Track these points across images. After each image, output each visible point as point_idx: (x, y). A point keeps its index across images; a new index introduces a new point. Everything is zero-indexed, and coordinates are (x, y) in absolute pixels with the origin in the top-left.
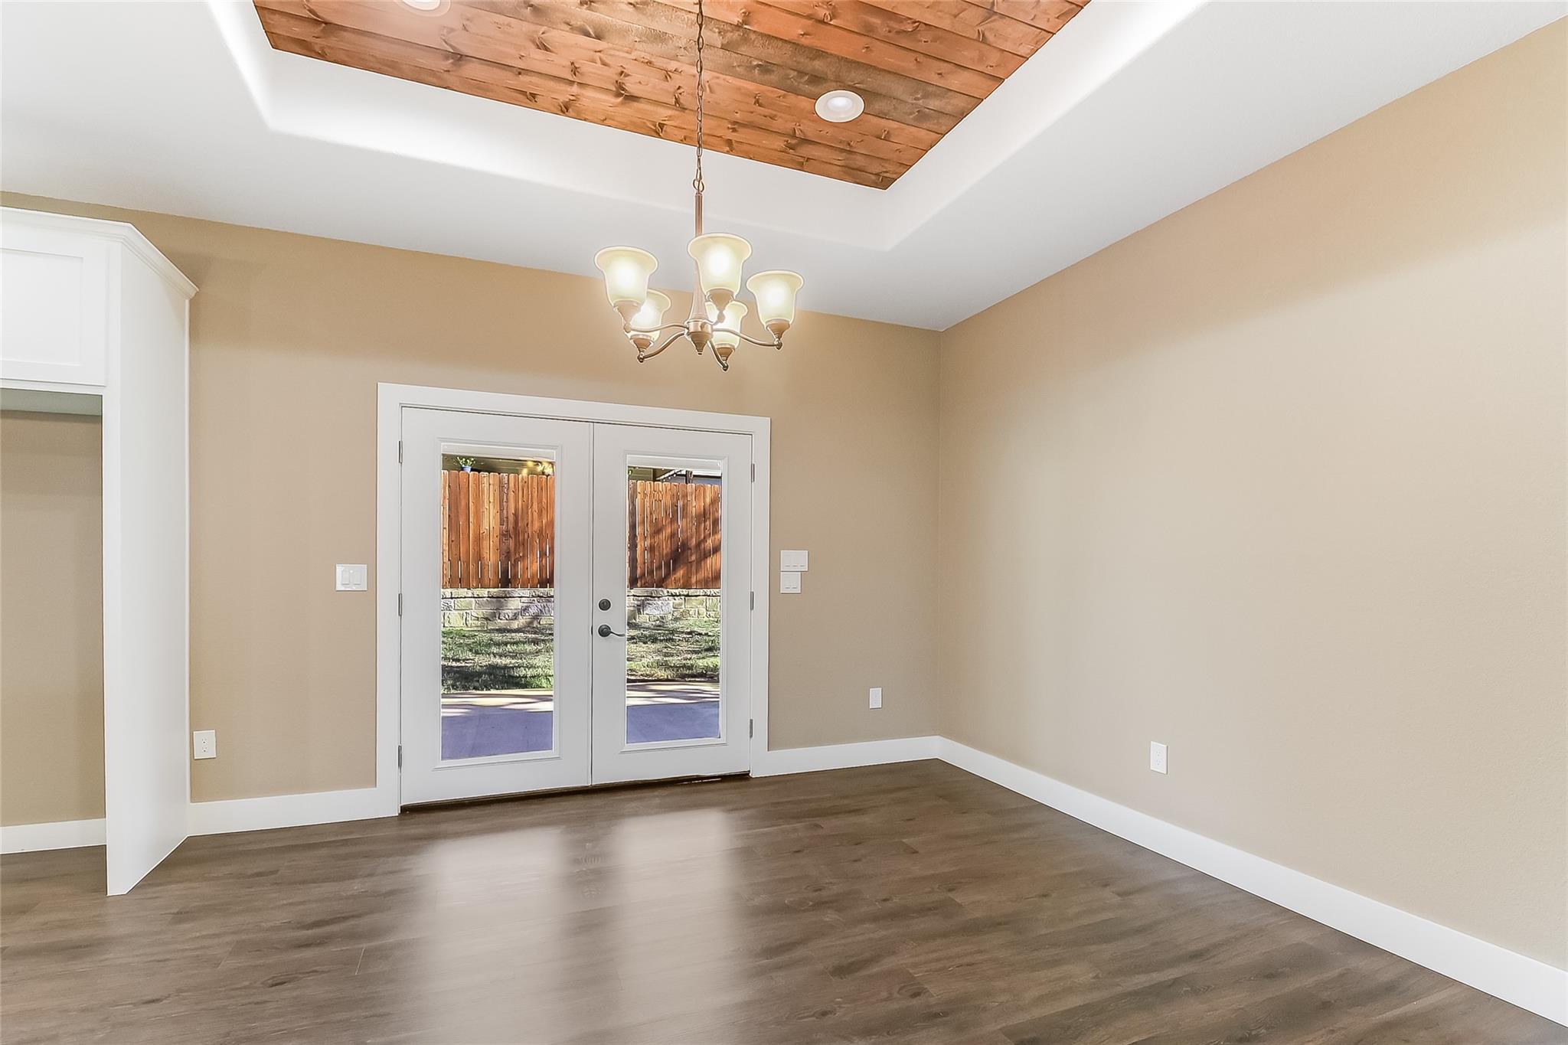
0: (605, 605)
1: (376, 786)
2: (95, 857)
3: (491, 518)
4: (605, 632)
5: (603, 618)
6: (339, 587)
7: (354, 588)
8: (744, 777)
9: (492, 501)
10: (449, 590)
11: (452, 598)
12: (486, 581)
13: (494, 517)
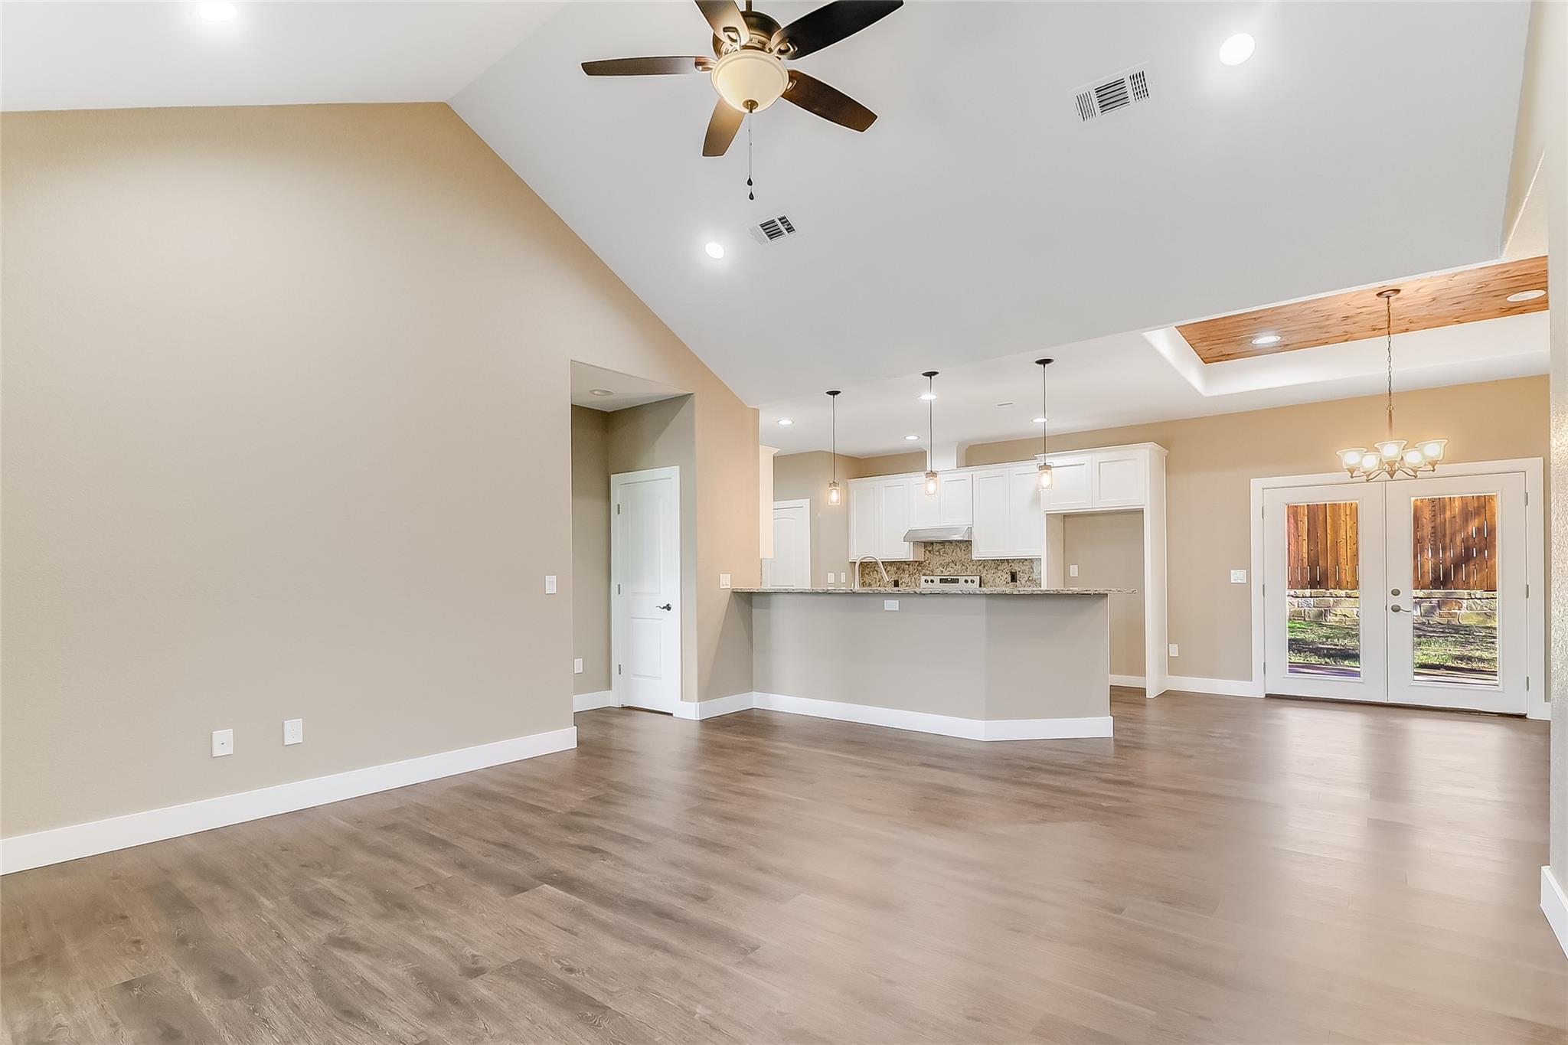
0: (1396, 593)
1: (1252, 681)
2: (1142, 692)
3: (1348, 528)
4: (1396, 609)
5: (1394, 601)
6: (1233, 581)
7: (1239, 581)
8: (1523, 717)
9: (1348, 513)
10: (1309, 590)
11: (1311, 597)
12: (1345, 583)
13: (1351, 528)
